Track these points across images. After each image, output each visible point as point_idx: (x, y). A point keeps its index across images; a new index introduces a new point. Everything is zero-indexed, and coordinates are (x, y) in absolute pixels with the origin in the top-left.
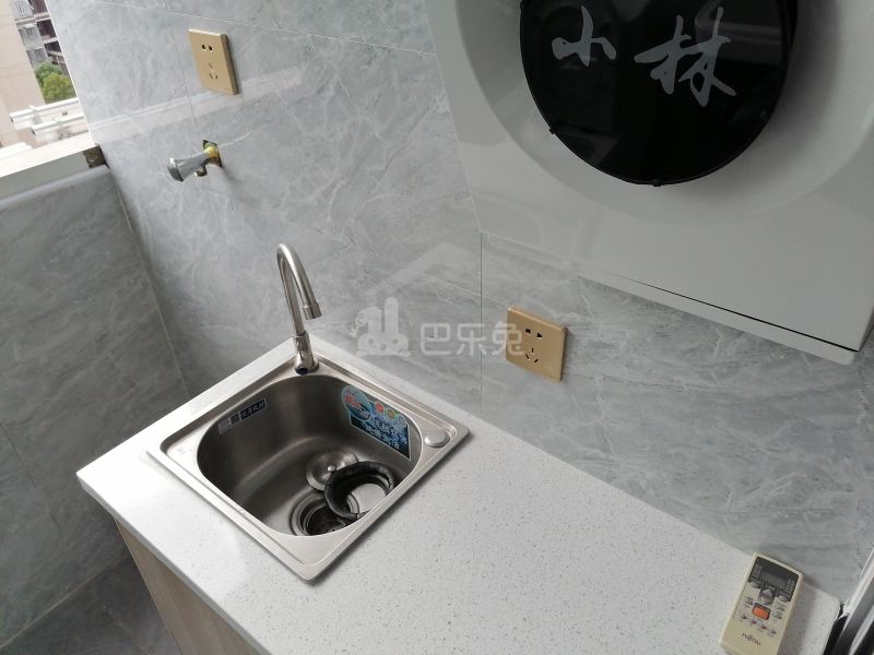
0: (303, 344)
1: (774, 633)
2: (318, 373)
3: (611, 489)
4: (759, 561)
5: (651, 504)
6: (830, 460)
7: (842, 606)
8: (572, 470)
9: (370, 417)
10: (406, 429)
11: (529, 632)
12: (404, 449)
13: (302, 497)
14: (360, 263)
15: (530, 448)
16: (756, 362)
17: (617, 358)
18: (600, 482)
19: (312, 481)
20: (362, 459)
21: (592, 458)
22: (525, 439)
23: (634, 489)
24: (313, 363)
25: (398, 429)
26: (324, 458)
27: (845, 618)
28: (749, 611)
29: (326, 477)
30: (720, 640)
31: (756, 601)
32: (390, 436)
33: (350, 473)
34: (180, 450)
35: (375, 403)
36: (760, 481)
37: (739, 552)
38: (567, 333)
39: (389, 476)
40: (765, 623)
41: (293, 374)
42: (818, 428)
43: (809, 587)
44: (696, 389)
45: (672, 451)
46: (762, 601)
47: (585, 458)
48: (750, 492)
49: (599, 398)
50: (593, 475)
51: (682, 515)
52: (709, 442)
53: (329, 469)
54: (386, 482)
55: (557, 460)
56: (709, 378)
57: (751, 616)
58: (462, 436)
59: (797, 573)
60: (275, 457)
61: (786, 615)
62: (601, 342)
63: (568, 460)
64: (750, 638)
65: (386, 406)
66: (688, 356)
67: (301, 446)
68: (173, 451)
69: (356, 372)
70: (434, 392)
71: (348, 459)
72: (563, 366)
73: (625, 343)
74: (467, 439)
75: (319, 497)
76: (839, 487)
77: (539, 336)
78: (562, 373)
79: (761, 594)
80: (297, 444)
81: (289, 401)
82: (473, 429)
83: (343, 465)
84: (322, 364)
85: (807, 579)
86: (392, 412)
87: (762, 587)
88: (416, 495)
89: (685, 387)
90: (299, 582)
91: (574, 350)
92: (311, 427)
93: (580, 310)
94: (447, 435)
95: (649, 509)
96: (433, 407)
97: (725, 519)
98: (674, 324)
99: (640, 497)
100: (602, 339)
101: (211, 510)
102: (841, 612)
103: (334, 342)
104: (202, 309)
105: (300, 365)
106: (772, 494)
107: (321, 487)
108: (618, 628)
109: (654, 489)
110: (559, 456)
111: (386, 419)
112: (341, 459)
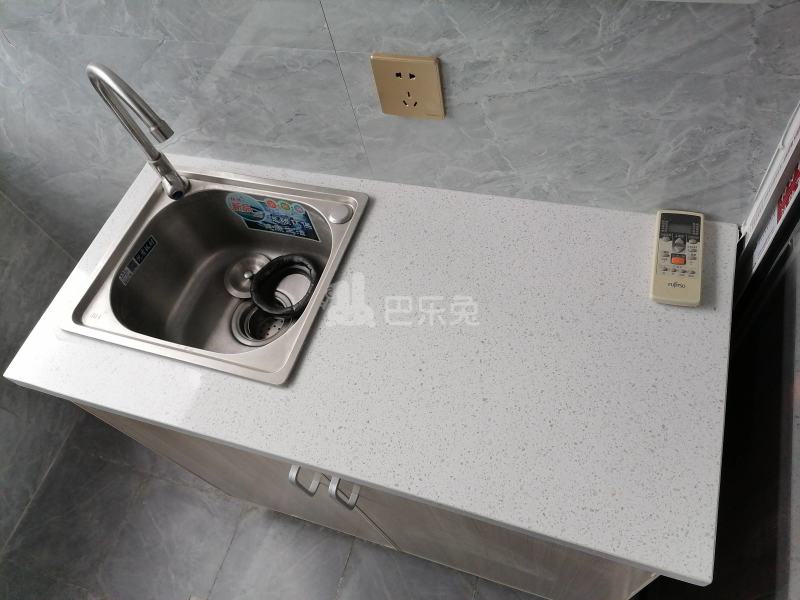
0: (164, 167)
1: (693, 273)
2: (194, 191)
3: (517, 202)
4: (664, 217)
5: (557, 202)
6: (723, 105)
7: (739, 229)
8: (477, 197)
9: (265, 216)
10: (306, 215)
11: (490, 350)
12: (311, 233)
13: (233, 310)
14: (186, 57)
15: (430, 191)
16: (642, 31)
17: (499, 72)
18: (505, 199)
19: (234, 292)
20: (274, 256)
21: (492, 180)
22: (423, 184)
23: (539, 194)
24: (184, 183)
25: (298, 217)
26: (236, 268)
27: (744, 238)
28: (668, 263)
29: (246, 284)
30: (651, 296)
31: (671, 252)
32: (291, 226)
33: (268, 273)
34: (94, 316)
35: (265, 201)
36: (657, 146)
37: (644, 215)
38: (440, 64)
39: (307, 263)
40: (684, 267)
41: (167, 201)
42: (709, 78)
43: (711, 222)
44: (585, 77)
45: (569, 147)
46: (677, 250)
47: (486, 182)
48: (647, 160)
49: (488, 122)
50: (497, 195)
51: (586, 201)
52: (605, 127)
53: (246, 276)
54: (305, 269)
55: (460, 193)
56: (597, 63)
57: (671, 266)
58: (364, 204)
59: (698, 215)
60: (189, 284)
61: (699, 255)
62: (478, 62)
63: (470, 190)
64: (675, 285)
65: (277, 200)
66: (572, 46)
67: (209, 266)
68: (87, 318)
69: (232, 177)
70: (318, 170)
71: (260, 262)
72: (444, 101)
73: (503, 54)
74: (369, 205)
75: (249, 305)
76: (733, 127)
77: (412, 76)
78: (445, 108)
79: (674, 245)
80: (204, 265)
81: (177, 229)
82: (371, 194)
83: (258, 269)
84: (192, 181)
85: (708, 217)
86: (287, 204)
87: (673, 238)
88: (344, 274)
89: (573, 80)
90: (273, 389)
91: (452, 79)
92: (210, 246)
93: (449, 33)
94: (349, 207)
95: (555, 207)
96: (323, 186)
97: (627, 192)
98: (552, 16)
99: (545, 199)
100: (478, 58)
101: (157, 359)
102: (740, 234)
103: (193, 153)
104: (33, 165)
105: (172, 191)
106: (669, 155)
107: (247, 295)
108: (562, 318)
109: (557, 188)
110: (462, 189)
111: (282, 212)
112: (253, 263)
